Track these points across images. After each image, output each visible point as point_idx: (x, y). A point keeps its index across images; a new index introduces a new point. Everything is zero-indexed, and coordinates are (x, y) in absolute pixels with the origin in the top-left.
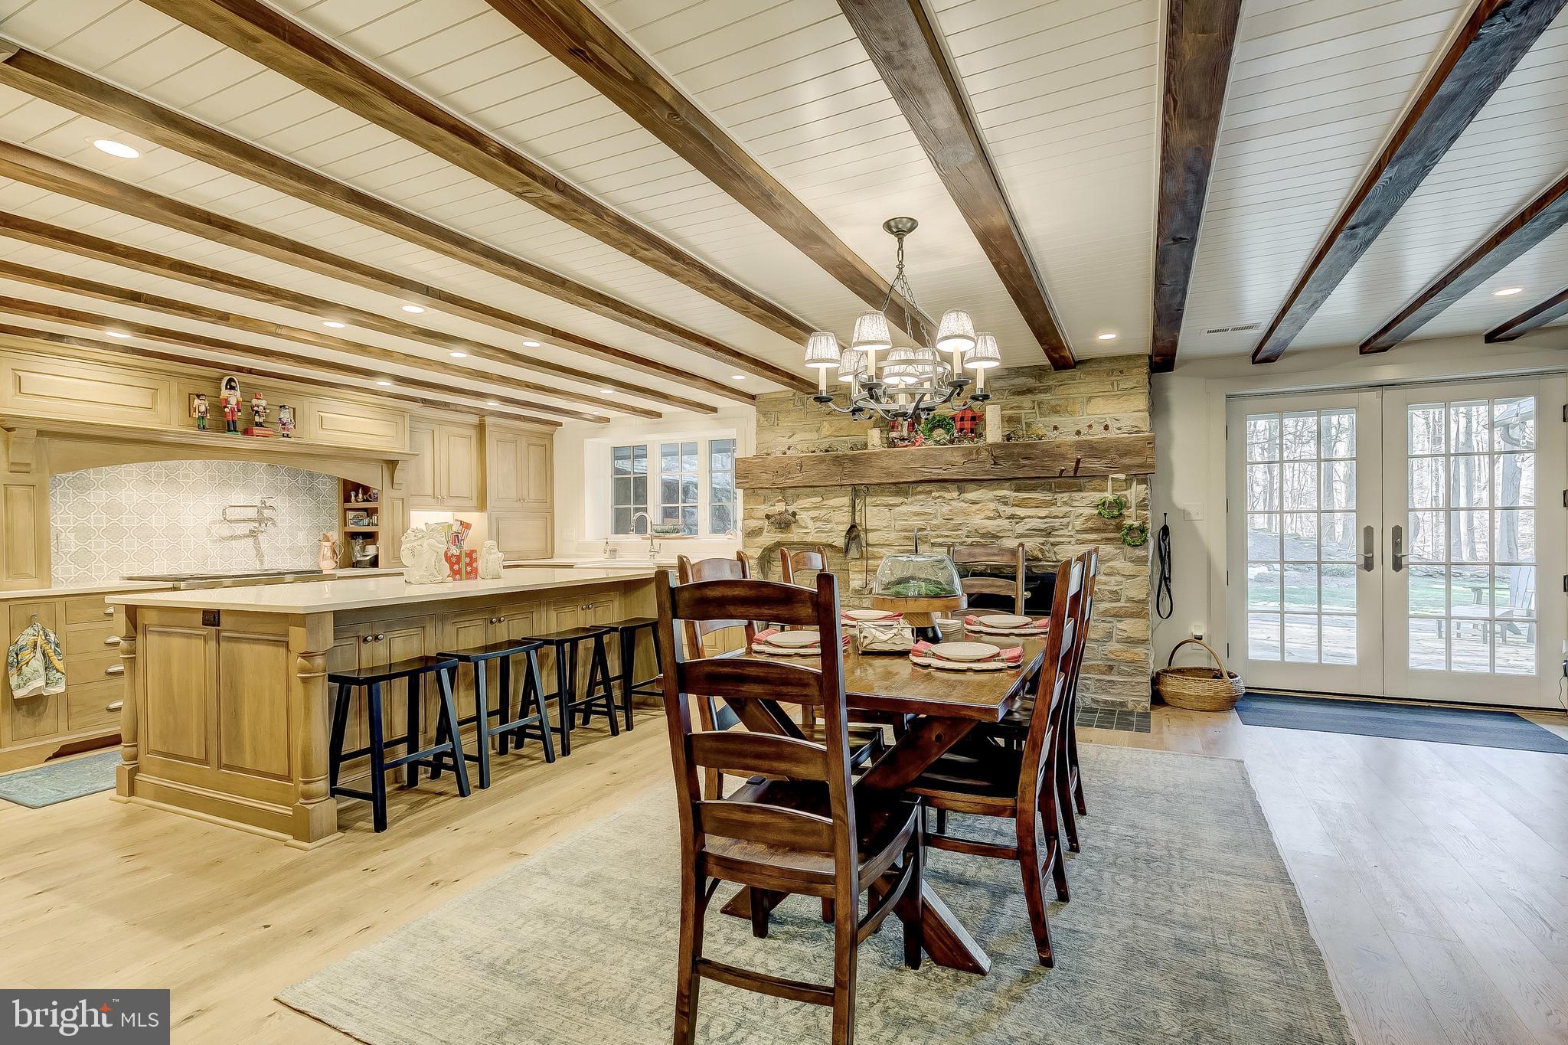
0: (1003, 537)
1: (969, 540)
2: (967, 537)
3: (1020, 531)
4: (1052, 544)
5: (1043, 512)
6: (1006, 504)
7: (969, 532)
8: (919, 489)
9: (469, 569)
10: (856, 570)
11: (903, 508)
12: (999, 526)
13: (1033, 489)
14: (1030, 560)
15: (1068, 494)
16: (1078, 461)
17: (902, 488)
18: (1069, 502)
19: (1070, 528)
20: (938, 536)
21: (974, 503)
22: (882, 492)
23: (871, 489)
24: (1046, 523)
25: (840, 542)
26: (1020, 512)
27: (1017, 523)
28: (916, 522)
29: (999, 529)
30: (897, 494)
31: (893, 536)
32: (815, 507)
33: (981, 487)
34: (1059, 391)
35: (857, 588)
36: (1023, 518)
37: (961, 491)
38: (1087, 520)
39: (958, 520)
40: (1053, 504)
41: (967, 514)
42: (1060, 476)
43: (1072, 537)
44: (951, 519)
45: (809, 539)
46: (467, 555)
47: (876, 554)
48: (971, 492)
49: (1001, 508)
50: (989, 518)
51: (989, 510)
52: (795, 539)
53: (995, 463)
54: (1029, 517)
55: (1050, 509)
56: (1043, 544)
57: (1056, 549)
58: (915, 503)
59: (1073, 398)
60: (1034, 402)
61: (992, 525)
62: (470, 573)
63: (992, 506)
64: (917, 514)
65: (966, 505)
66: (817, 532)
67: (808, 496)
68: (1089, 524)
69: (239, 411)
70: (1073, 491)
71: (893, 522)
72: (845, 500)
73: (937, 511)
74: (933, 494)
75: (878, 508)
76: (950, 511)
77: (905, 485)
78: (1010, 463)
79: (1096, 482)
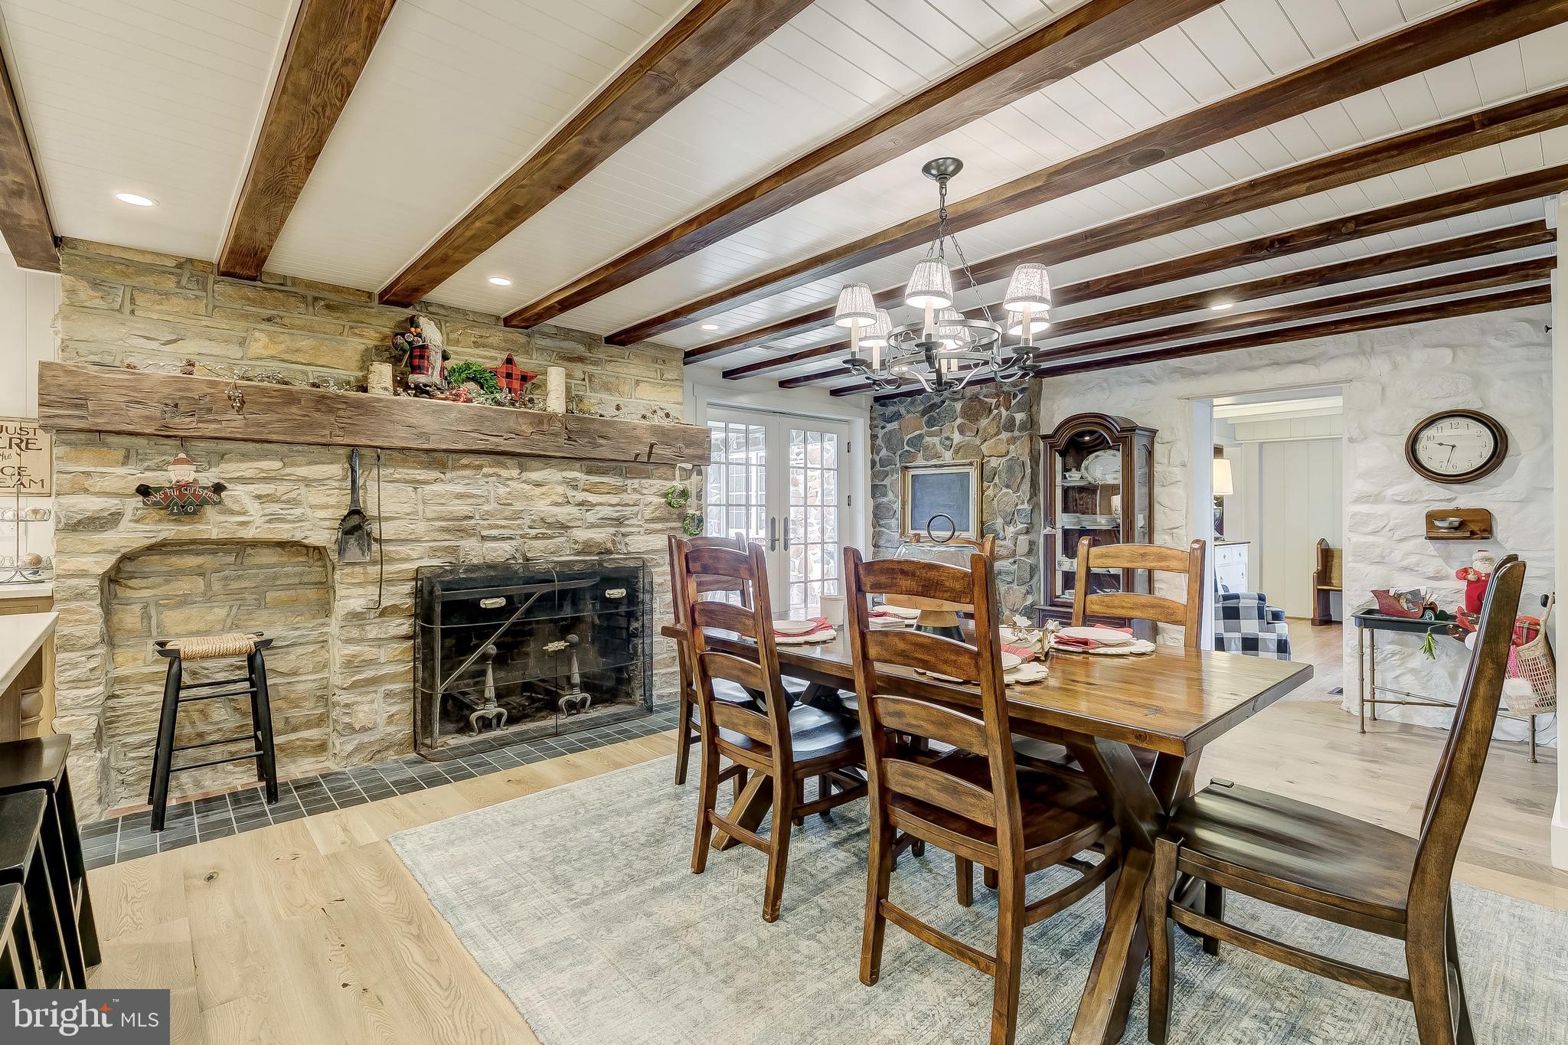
0: (573, 527)
1: (533, 532)
2: (530, 527)
3: (592, 520)
4: (623, 535)
5: (614, 500)
6: (575, 488)
7: (534, 521)
8: (464, 461)
10: (353, 581)
11: (437, 487)
12: (570, 514)
13: (604, 473)
14: (602, 553)
15: (637, 481)
16: (652, 446)
17: (438, 458)
18: (639, 489)
19: (639, 517)
20: (491, 527)
21: (538, 485)
22: (405, 461)
23: (384, 455)
24: (617, 511)
25: (323, 536)
26: (592, 498)
27: (587, 511)
28: (461, 508)
29: (570, 517)
30: (428, 465)
31: (421, 527)
32: (265, 478)
33: (547, 466)
34: (610, 367)
35: (359, 610)
36: (595, 505)
37: (523, 469)
38: (656, 509)
39: (518, 506)
40: (624, 491)
41: (529, 498)
42: (635, 461)
43: (641, 526)
44: (510, 504)
45: (249, 534)
47: (393, 555)
48: (537, 470)
49: (571, 493)
50: (557, 504)
51: (557, 494)
52: (215, 534)
53: (569, 439)
54: (601, 504)
55: (621, 496)
56: (615, 535)
57: (627, 539)
58: (456, 481)
59: (624, 378)
60: (584, 373)
61: (563, 513)
63: (560, 489)
64: (460, 496)
65: (528, 487)
66: (269, 521)
67: (245, 457)
68: (657, 514)
70: (643, 478)
71: (420, 507)
72: (336, 470)
73: (489, 492)
74: (485, 470)
75: (397, 485)
76: (509, 493)
77: (442, 454)
78: (586, 440)
79: (663, 470)
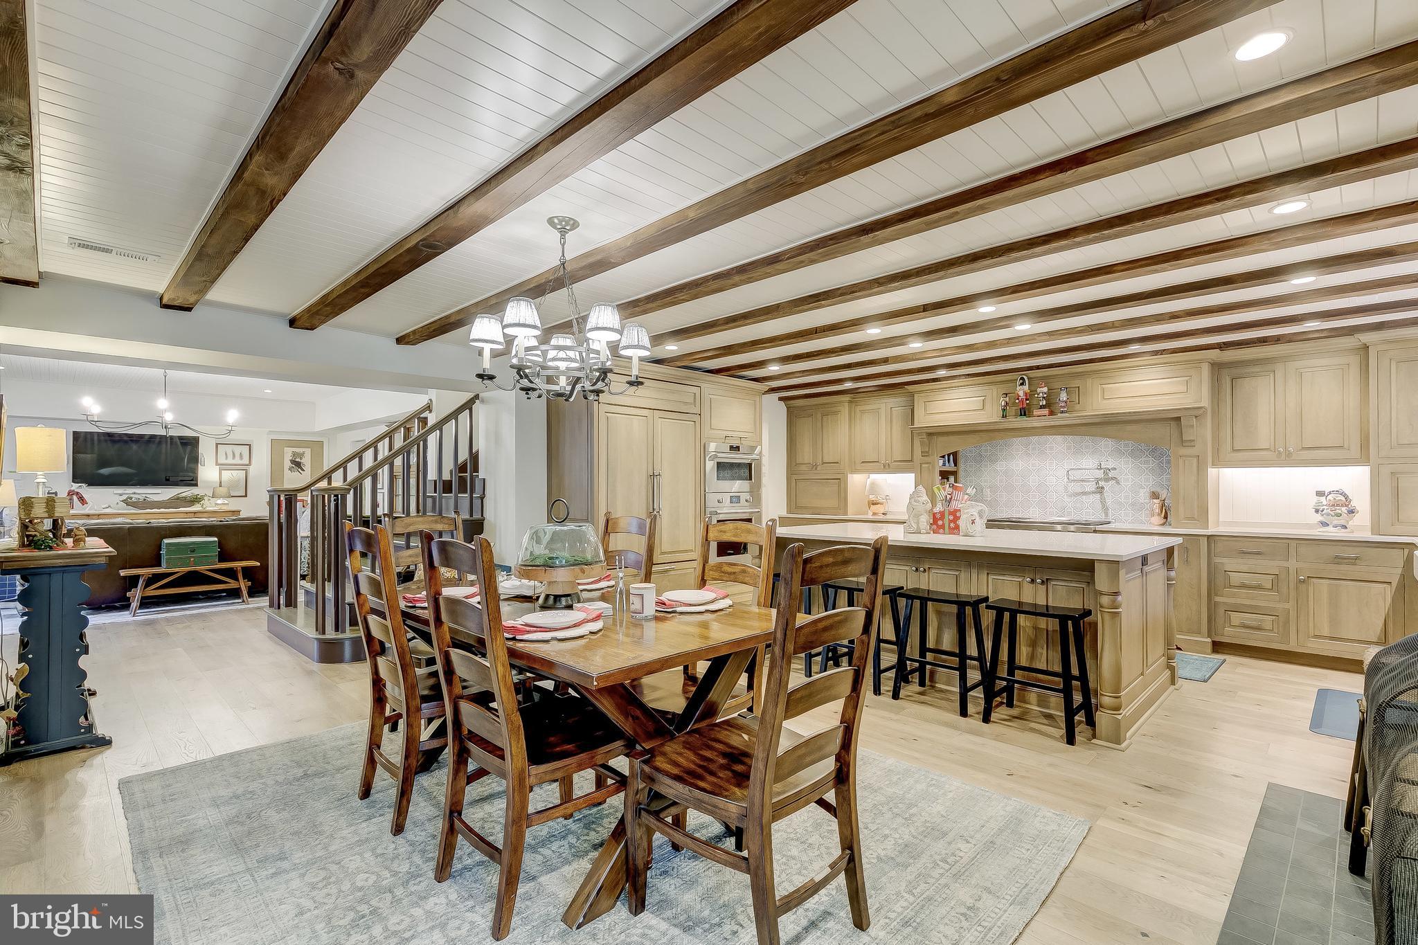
9: (952, 525)
46: (950, 513)
62: (954, 529)
69: (1027, 400)
